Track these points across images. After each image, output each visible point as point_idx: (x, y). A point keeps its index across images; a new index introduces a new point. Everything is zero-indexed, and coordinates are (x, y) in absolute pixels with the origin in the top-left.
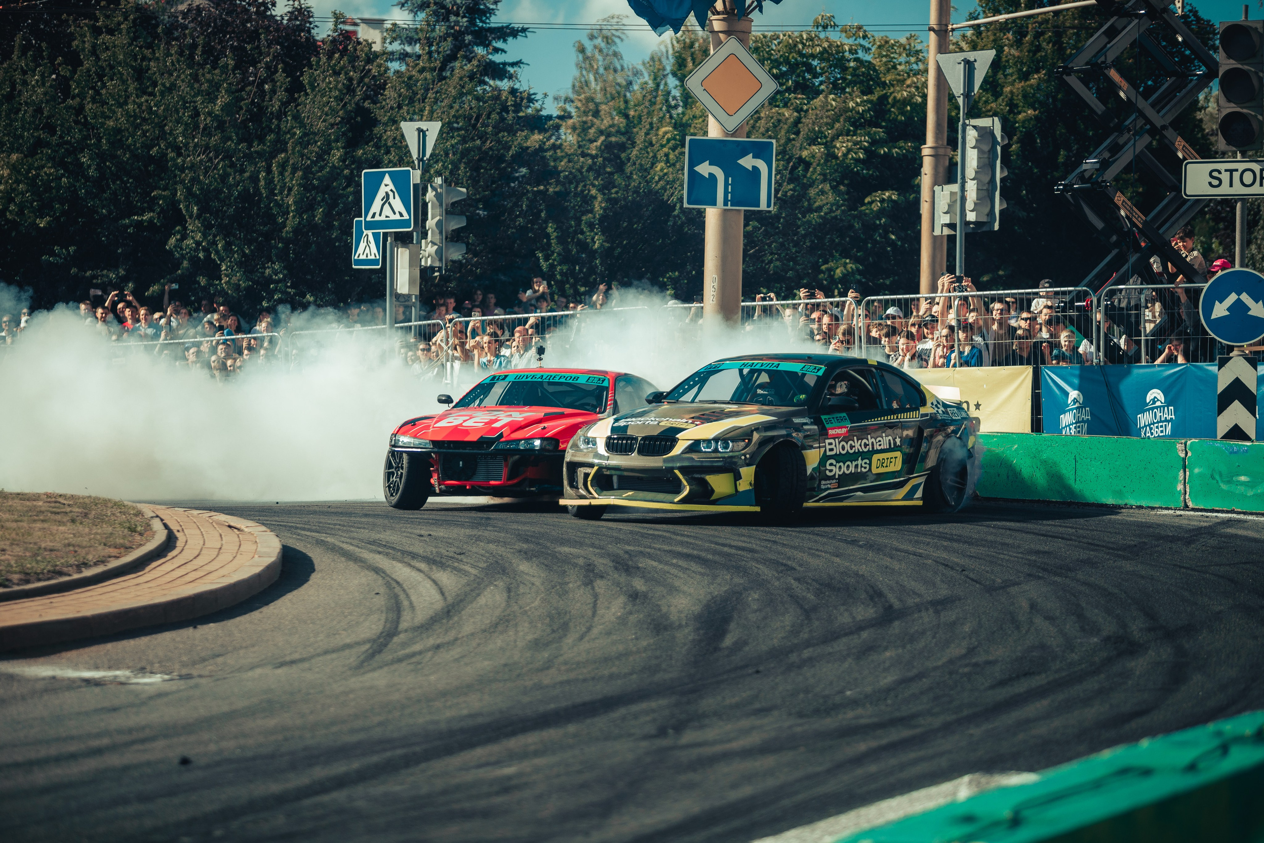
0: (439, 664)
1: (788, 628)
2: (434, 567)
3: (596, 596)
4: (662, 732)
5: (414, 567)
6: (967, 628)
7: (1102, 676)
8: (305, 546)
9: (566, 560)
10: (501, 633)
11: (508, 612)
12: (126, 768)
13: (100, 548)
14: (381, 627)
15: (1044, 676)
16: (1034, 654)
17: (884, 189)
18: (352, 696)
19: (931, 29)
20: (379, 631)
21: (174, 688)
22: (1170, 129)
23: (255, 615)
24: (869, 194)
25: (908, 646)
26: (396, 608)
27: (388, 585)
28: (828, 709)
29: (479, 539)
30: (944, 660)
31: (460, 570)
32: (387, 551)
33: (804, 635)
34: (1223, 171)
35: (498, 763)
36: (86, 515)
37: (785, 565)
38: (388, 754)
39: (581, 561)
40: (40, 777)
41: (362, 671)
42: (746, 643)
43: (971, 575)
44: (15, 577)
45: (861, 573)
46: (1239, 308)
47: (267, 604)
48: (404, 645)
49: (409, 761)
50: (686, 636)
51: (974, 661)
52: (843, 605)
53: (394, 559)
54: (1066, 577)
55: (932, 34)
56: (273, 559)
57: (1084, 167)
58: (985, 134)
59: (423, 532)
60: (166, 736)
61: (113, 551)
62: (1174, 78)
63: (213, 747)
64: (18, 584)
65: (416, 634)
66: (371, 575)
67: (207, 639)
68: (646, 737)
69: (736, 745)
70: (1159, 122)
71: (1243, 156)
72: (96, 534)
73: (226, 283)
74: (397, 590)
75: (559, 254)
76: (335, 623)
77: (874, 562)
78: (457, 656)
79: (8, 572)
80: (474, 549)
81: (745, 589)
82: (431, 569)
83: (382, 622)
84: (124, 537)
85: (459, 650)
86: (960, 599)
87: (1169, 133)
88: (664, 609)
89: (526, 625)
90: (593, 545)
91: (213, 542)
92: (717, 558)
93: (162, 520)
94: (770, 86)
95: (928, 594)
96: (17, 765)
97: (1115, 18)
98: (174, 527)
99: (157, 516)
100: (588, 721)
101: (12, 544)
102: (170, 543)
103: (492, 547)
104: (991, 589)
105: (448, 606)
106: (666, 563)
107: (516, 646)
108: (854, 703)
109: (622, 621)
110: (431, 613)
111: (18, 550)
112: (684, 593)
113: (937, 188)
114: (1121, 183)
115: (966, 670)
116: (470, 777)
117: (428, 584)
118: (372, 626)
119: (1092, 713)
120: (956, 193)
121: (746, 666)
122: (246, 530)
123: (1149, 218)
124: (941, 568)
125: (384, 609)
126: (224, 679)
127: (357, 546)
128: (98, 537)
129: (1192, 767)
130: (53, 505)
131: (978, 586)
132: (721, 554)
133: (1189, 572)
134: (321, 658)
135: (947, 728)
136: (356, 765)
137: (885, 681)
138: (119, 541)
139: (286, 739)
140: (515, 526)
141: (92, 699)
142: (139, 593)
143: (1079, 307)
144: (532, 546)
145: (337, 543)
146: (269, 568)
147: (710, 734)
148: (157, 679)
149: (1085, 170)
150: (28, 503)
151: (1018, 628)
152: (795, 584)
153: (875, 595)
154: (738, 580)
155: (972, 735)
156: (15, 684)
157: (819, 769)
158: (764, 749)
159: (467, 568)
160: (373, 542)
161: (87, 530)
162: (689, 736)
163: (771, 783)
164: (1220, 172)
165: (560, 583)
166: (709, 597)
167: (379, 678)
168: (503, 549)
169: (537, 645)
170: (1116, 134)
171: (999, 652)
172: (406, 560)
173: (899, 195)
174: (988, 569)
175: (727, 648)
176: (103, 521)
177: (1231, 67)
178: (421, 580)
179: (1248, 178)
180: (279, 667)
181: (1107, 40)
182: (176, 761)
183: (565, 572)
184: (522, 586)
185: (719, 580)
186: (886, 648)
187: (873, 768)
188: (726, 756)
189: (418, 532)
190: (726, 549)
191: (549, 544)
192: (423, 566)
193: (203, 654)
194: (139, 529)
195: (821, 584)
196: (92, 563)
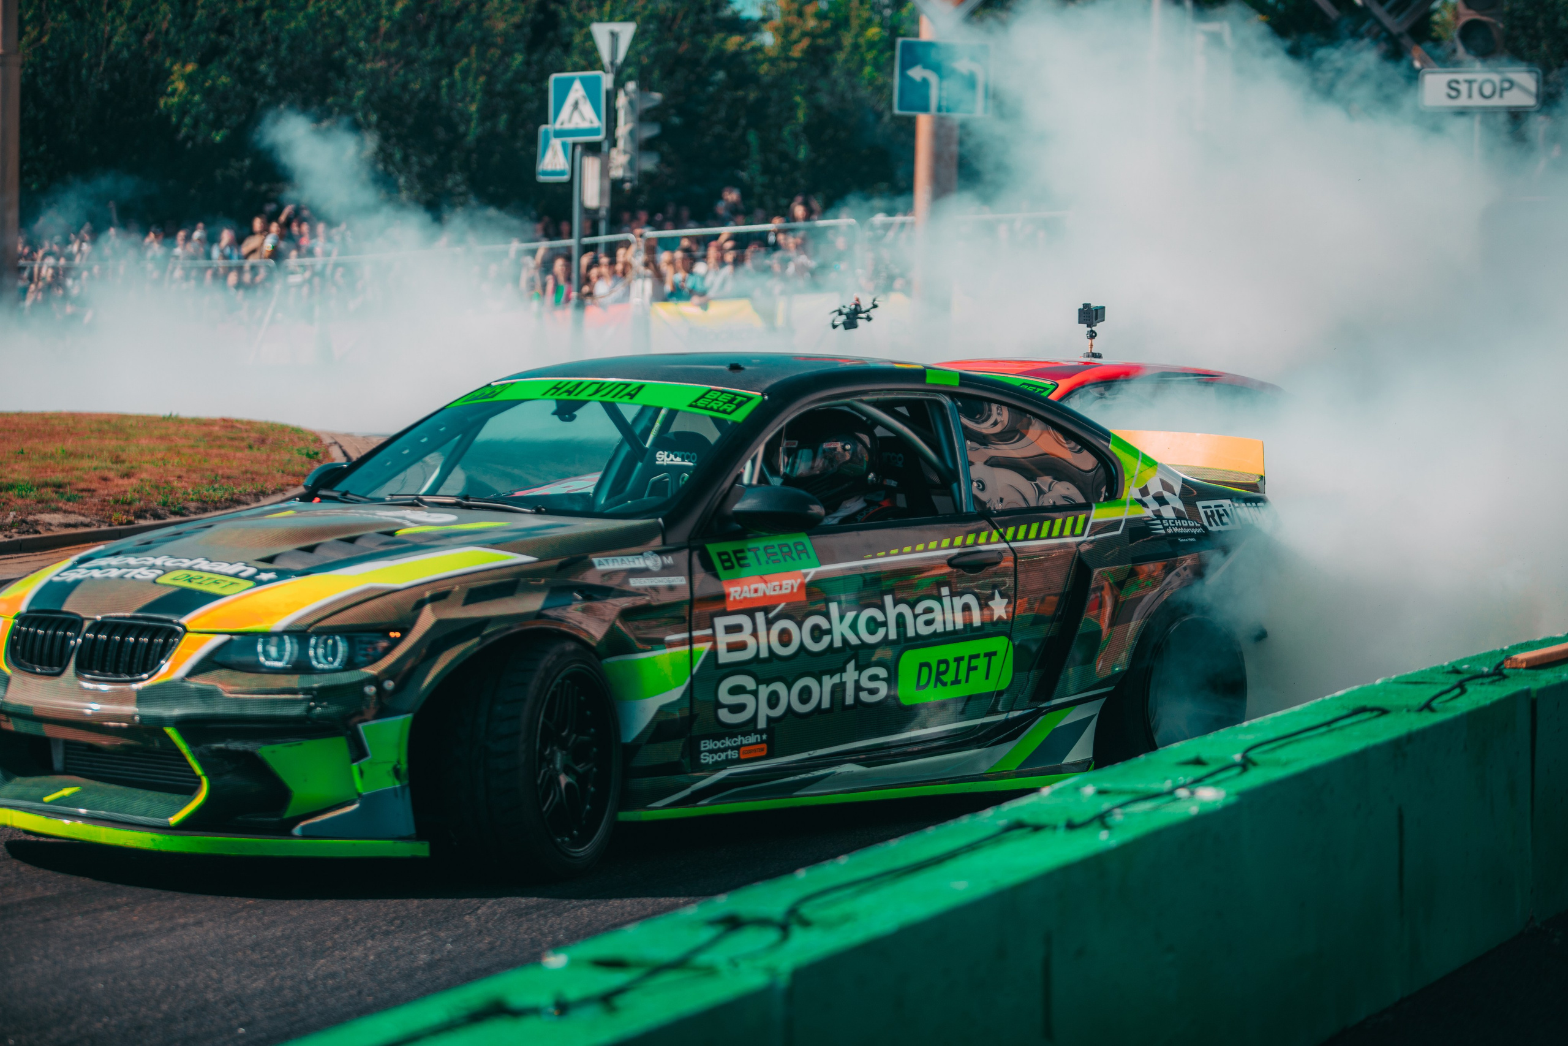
22: (1407, 37)
34: (1461, 82)
36: (263, 441)
64: (195, 513)
70: (1395, 30)
72: (274, 460)
79: (185, 500)
84: (303, 464)
87: (1406, 41)
93: (341, 447)
99: (336, 443)
101: (188, 471)
111: (195, 478)
128: (277, 464)
130: (230, 430)
150: (204, 429)
161: (265, 456)
164: (1458, 83)
176: (280, 447)
179: (1488, 89)
196: (270, 493)
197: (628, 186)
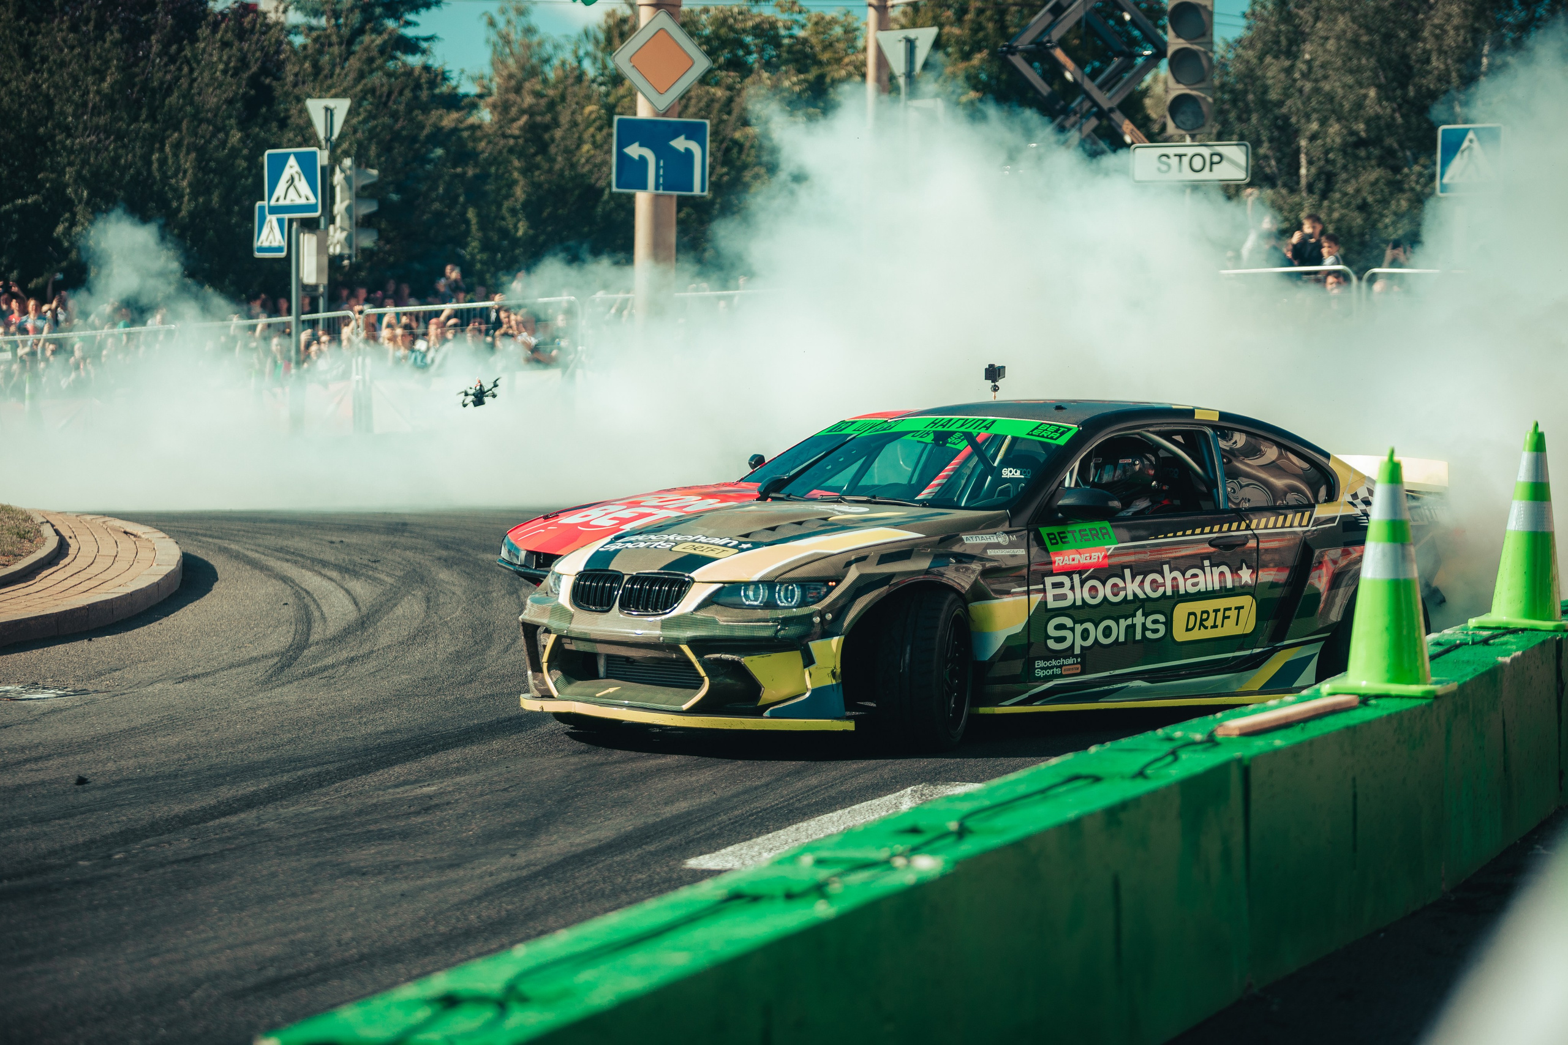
0: (353, 678)
2: (347, 576)
5: (325, 576)
8: (208, 555)
10: (420, 645)
11: (427, 623)
12: (19, 788)
14: (290, 640)
18: (260, 712)
19: (870, 5)
20: (288, 644)
21: (69, 704)
23: (155, 626)
26: (306, 619)
27: (297, 595)
29: (394, 545)
31: (375, 579)
32: (295, 558)
35: (418, 781)
38: (300, 773)
41: (270, 686)
47: (167, 615)
48: (315, 658)
49: (321, 781)
53: (303, 567)
55: (871, 10)
56: (173, 568)
59: (334, 539)
60: (60, 755)
62: (1121, 59)
63: (111, 766)
65: (328, 646)
66: (279, 585)
67: (103, 652)
71: (1193, 137)
74: (307, 600)
75: (479, 241)
76: (240, 635)
78: (372, 670)
80: (390, 557)
82: (343, 578)
83: (291, 634)
85: (375, 663)
87: (1117, 116)
89: (447, 636)
91: (108, 549)
93: (53, 526)
94: (702, 64)
98: (66, 534)
99: (47, 522)
102: (62, 549)
103: (409, 554)
105: (362, 617)
107: (436, 659)
110: (344, 624)
116: (388, 796)
117: (341, 594)
118: (280, 639)
122: (143, 536)
125: (293, 620)
126: (122, 694)
127: (263, 554)
129: (1141, 774)
134: (225, 673)
136: (264, 785)
138: (8, 548)
142: (29, 604)
144: (452, 553)
145: (241, 550)
146: (168, 576)
148: (49, 694)
157: (757, 783)
159: (383, 576)
160: (281, 550)
163: (706, 799)
165: (482, 592)
167: (289, 694)
168: (421, 556)
169: (458, 657)
170: (1062, 117)
172: (316, 568)
177: (1180, 46)
178: (332, 589)
179: (1198, 163)
180: (181, 682)
181: (1052, 18)
182: (73, 781)
183: (487, 580)
184: (441, 595)
189: (329, 538)
191: (470, 551)
192: (334, 574)
193: (100, 668)
194: (29, 535)
197: (346, 262)
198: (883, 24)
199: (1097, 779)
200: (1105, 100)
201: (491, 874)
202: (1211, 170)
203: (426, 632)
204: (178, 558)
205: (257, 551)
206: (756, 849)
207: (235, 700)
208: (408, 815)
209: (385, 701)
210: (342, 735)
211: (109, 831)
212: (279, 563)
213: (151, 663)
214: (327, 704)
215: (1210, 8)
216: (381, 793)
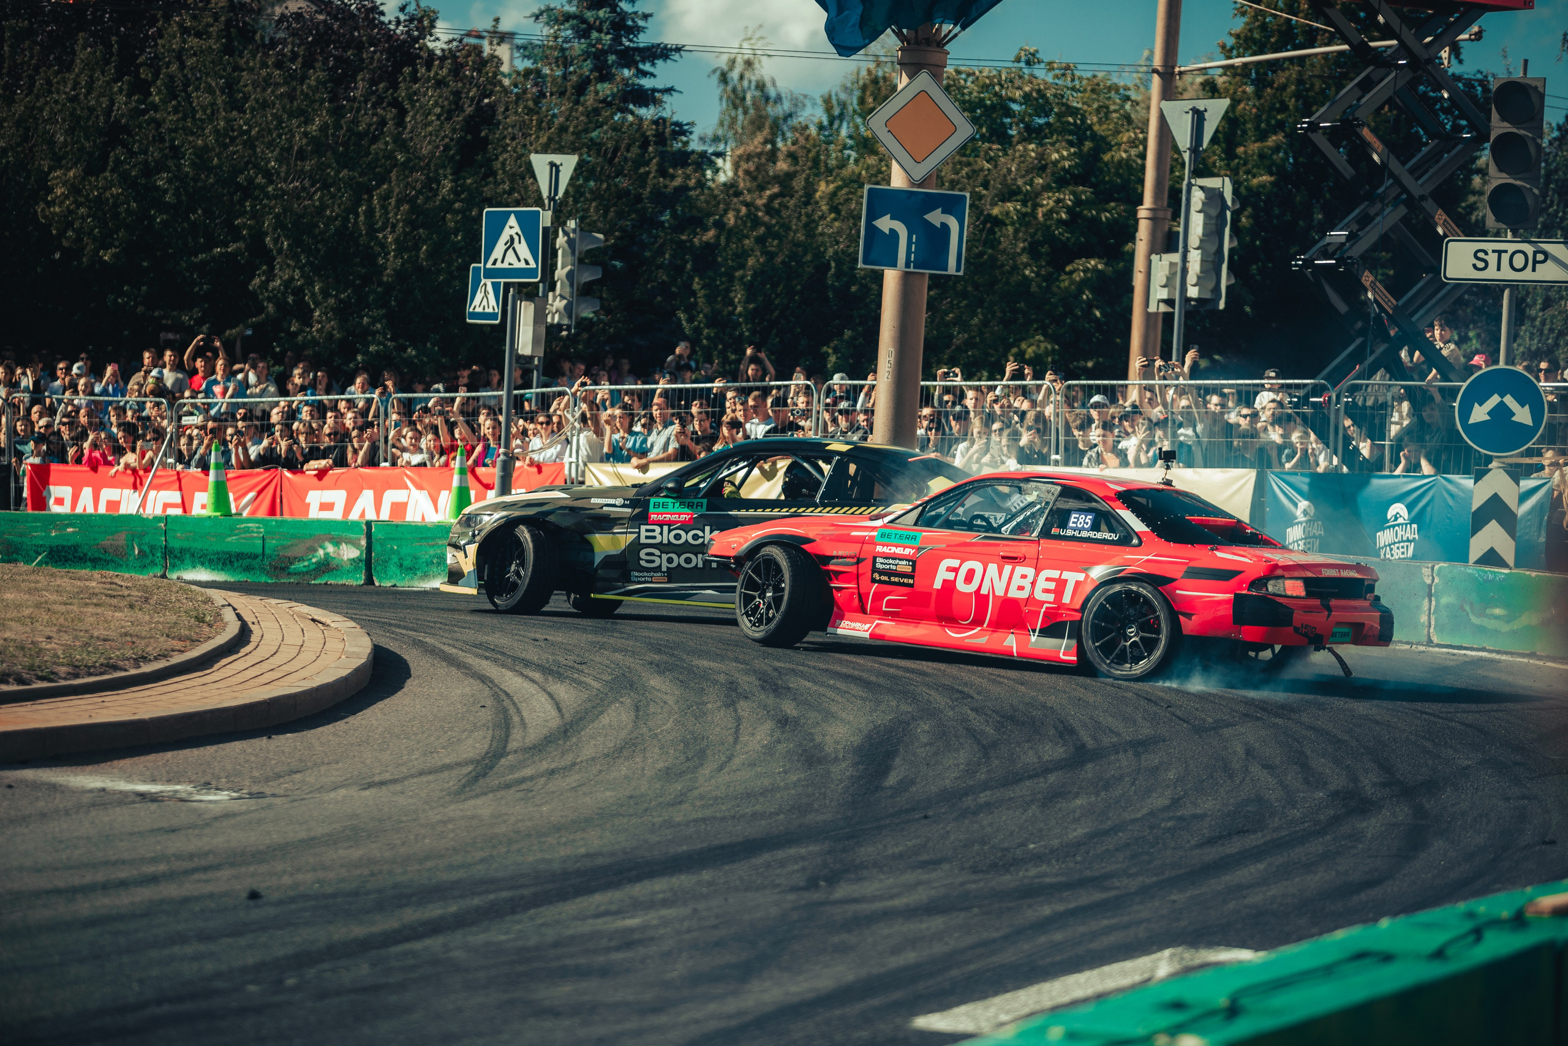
0: (553, 792)
1: (962, 767)
2: (550, 679)
3: (738, 720)
4: (812, 884)
5: (527, 677)
6: (1171, 775)
7: (1328, 837)
8: (400, 647)
9: (704, 676)
10: (627, 759)
11: (635, 734)
12: (186, 900)
13: (162, 639)
14: (486, 746)
15: (1260, 835)
16: (1249, 808)
17: (1089, 256)
18: (450, 826)
19: (1155, 71)
20: (484, 751)
21: (244, 808)
22: (1430, 200)
23: (340, 725)
24: (1071, 262)
25: (1103, 794)
26: (504, 725)
27: (496, 697)
28: (1007, 863)
29: (603, 646)
30: (1144, 811)
31: (580, 683)
32: (495, 656)
33: (982, 776)
34: (1490, 252)
35: (618, 913)
36: (147, 600)
37: (961, 692)
38: (492, 897)
39: (722, 678)
40: (84, 907)
41: (463, 797)
42: (912, 782)
43: (1178, 713)
44: (62, 670)
45: (1049, 705)
46: (1502, 411)
47: (354, 712)
48: (512, 768)
49: (515, 906)
50: (842, 771)
51: (1179, 814)
52: (1028, 741)
53: (503, 666)
54: (1289, 719)
55: (1155, 76)
56: (363, 661)
57: (1327, 240)
58: (1213, 197)
59: (538, 636)
60: (232, 865)
61: (178, 645)
62: (1436, 141)
63: (287, 880)
64: (65, 679)
65: (527, 756)
66: (477, 685)
67: (283, 752)
68: (794, 889)
69: (897, 902)
70: (1416, 191)
71: (1515, 235)
72: (158, 622)
73: (317, 331)
74: (507, 703)
75: (706, 316)
76: (433, 739)
77: (1065, 692)
78: (574, 785)
79: (54, 663)
80: (598, 659)
81: (914, 719)
82: (547, 679)
83: (488, 740)
84: (190, 628)
85: (577, 777)
86: (1164, 741)
87: (1429, 205)
88: (818, 739)
89: (656, 750)
90: (736, 660)
91: (293, 638)
92: (881, 680)
93: (235, 609)
94: (965, 130)
95: (1127, 733)
96: (58, 892)
97: (1371, 68)
98: (249, 618)
99: (229, 605)
100: (727, 867)
101: (59, 631)
102: (243, 636)
103: (618, 656)
104: (1200, 730)
105: (565, 725)
106: (822, 685)
107: (644, 775)
108: (1038, 858)
109: (769, 750)
110: (545, 731)
111: (66, 639)
112: (842, 720)
113: (1154, 257)
114: (1369, 260)
115: (1169, 824)
116: (587, 927)
117: (543, 698)
118: (476, 745)
119: (1316, 880)
120: (1176, 264)
121: (913, 809)
122: (332, 625)
123: (1400, 303)
124: (1143, 702)
125: (490, 725)
126: (302, 800)
127: (461, 650)
128: (161, 626)
129: (1439, 954)
130: (108, 586)
131: (1185, 725)
132: (885, 675)
133: (1432, 718)
134: (415, 780)
135: (1145, 892)
136: (453, 908)
137: (1075, 834)
138: (184, 632)
139: (372, 874)
140: (646, 633)
141: (148, 817)
142: (205, 695)
143: (1314, 404)
144: (665, 658)
145: (438, 645)
146: (357, 670)
147: (869, 888)
148: (223, 796)
149: (1329, 244)
150: (79, 583)
151: (1231, 777)
152: (972, 715)
153: (1066, 731)
154: (905, 708)
155: (1174, 901)
156: (58, 796)
157: (995, 935)
158: (931, 909)
159: (589, 680)
160: (480, 646)
161: (147, 618)
162: (843, 890)
163: (938, 949)
164: (1486, 253)
165: (696, 703)
166: (871, 726)
167: (482, 807)
168: (631, 660)
169: (668, 774)
170: (1366, 203)
171: (1208, 805)
172: (517, 668)
173: (1106, 264)
174: (1197, 706)
175: (891, 787)
176: (166, 608)
177: (1505, 131)
178: (534, 692)
179: (1519, 261)
180: (365, 789)
181: (1360, 93)
182: (244, 895)
183: (703, 689)
184: (652, 704)
185: (883, 707)
186: (1077, 795)
187: (1058, 936)
188: (887, 915)
189: (532, 635)
190: (892, 670)
191: (685, 657)
192: (537, 676)
193: (278, 770)
194: (208, 618)
195: (1003, 717)
196: (152, 657)
197: (564, 333)
198: (1169, 93)
199: (1387, 958)
200: (1416, 187)
201: (697, 1022)
202: (1534, 270)
203: (634, 744)
204: (368, 650)
205: (454, 646)
206: (992, 1010)
207: (424, 810)
208: (608, 950)
209: (588, 820)
210: (539, 856)
211: (281, 952)
212: (477, 660)
213: (335, 766)
214: (522, 821)
215: (1541, 90)
216: (579, 923)
